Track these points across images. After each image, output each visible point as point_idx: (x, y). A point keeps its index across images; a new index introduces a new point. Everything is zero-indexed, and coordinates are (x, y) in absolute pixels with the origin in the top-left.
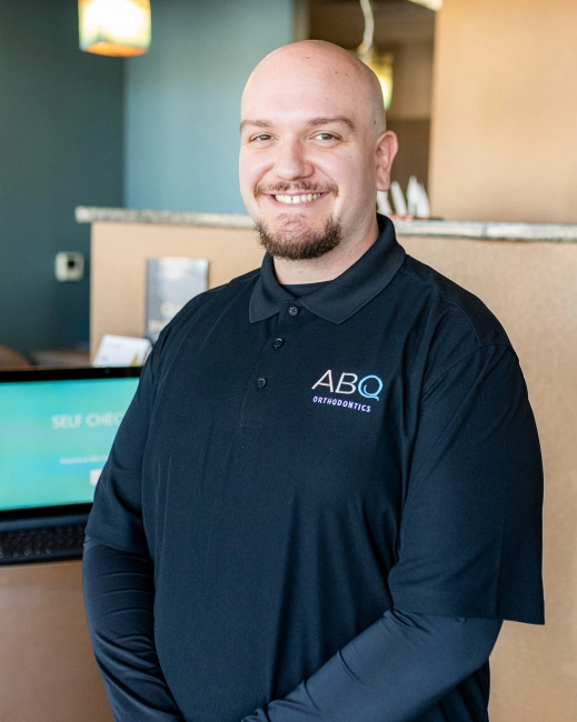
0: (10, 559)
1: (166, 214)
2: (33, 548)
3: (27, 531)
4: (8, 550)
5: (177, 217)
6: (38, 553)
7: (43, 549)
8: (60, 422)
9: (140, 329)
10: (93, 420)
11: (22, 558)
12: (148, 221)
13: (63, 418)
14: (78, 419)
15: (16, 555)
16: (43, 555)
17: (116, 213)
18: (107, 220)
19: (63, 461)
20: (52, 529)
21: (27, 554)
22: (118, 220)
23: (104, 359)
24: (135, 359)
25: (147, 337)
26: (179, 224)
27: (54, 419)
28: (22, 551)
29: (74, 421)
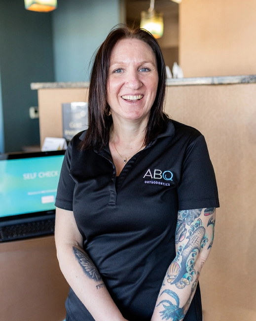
0: (7, 239)
1: (69, 83)
2: (17, 234)
3: (15, 225)
4: (6, 235)
5: (74, 85)
6: (19, 236)
7: (22, 234)
8: (27, 177)
9: (61, 134)
10: (41, 175)
11: (12, 238)
12: (62, 87)
13: (28, 175)
14: (35, 175)
15: (9, 237)
16: (22, 237)
17: (48, 85)
18: (44, 88)
19: (30, 194)
20: (26, 224)
21: (15, 236)
22: (49, 88)
23: (46, 148)
24: (59, 147)
25: (64, 137)
26: (75, 88)
27: (24, 175)
28: (12, 235)
29: (33, 176)
